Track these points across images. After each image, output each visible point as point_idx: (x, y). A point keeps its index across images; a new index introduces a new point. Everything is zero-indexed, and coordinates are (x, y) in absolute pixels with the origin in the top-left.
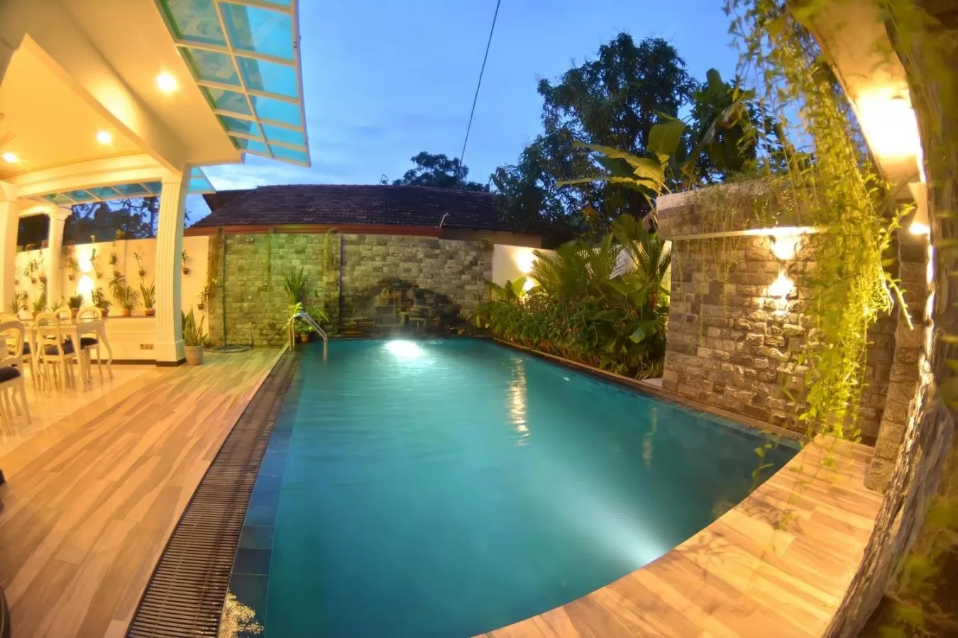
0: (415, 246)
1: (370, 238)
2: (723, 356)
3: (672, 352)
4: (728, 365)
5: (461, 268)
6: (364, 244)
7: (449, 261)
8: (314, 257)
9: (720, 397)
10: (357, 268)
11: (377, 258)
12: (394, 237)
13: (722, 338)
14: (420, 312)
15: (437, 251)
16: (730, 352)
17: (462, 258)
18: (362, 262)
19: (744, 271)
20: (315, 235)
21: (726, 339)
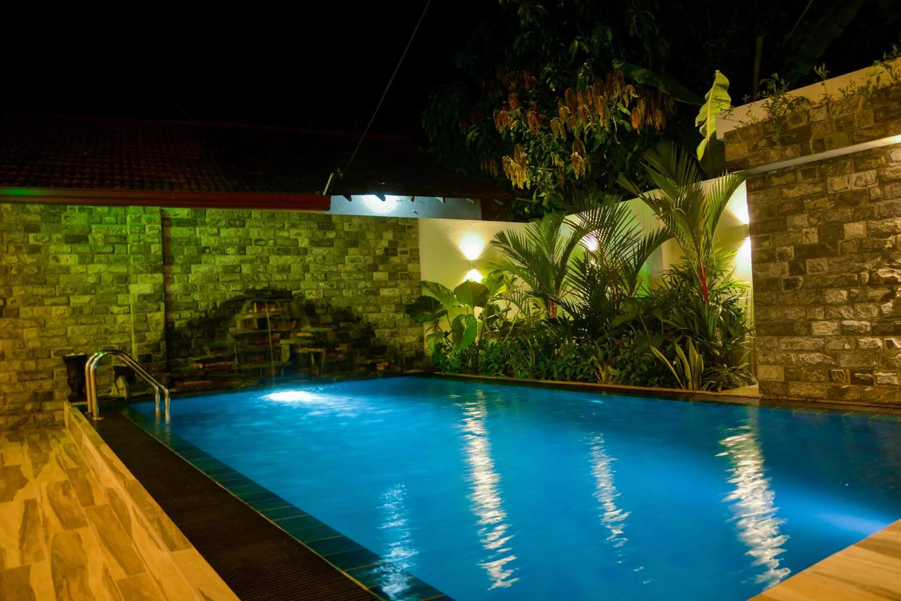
0: (294, 226)
1: (212, 213)
2: (860, 328)
3: (769, 337)
4: (870, 339)
5: (371, 261)
6: (204, 224)
7: (351, 250)
8: (109, 249)
9: (869, 389)
10: (194, 268)
11: (230, 250)
12: (255, 213)
13: (852, 301)
14: (313, 339)
15: (331, 235)
16: (871, 320)
17: (372, 243)
18: (204, 258)
19: (878, 200)
20: (106, 209)
21: (860, 302)
